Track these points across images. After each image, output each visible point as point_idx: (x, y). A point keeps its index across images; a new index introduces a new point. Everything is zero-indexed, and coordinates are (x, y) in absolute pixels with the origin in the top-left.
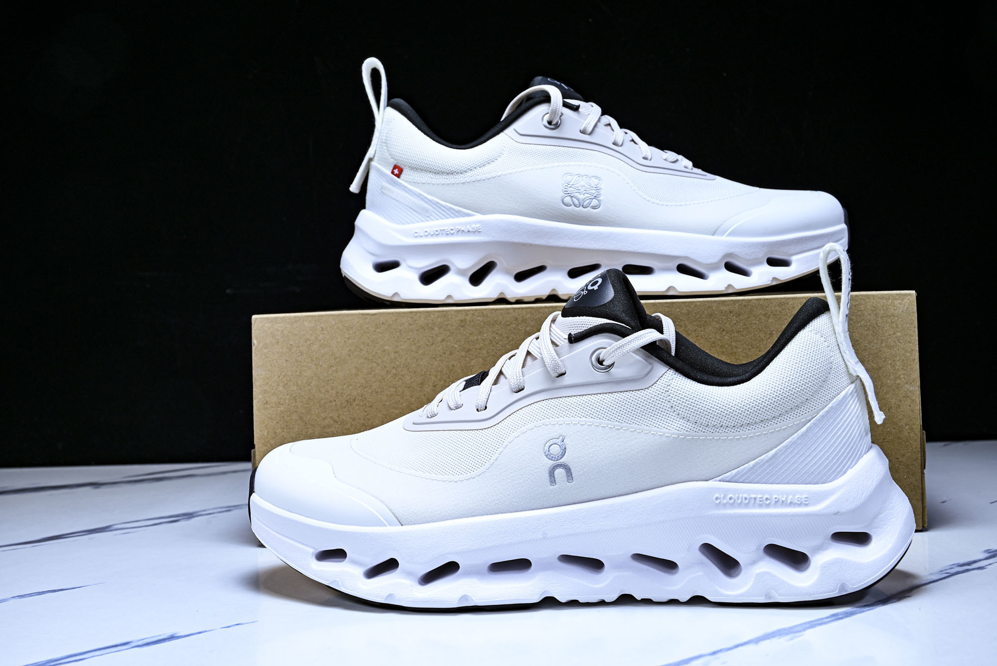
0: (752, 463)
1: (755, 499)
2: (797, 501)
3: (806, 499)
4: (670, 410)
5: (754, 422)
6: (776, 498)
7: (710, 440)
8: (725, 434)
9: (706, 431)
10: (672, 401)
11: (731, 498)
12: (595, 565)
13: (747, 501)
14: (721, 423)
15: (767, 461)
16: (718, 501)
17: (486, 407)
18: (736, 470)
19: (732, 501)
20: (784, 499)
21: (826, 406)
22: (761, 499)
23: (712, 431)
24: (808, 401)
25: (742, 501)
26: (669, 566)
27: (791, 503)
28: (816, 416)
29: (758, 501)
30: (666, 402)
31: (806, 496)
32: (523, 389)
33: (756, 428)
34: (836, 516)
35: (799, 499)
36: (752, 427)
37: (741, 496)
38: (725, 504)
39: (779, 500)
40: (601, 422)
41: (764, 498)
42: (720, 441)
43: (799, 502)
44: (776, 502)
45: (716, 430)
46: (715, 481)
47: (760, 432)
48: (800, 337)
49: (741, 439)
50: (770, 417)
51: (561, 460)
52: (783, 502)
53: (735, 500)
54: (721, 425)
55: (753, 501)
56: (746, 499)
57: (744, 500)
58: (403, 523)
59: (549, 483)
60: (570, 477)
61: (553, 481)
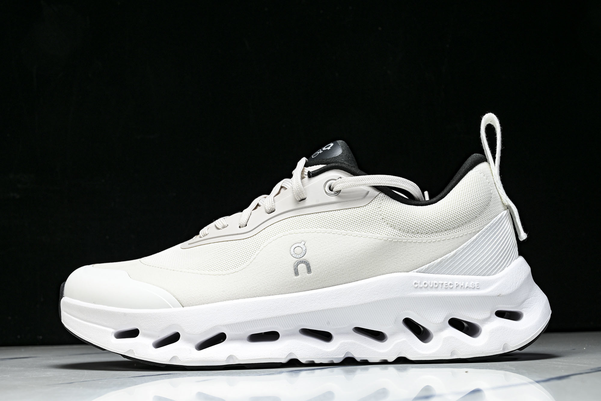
0: (439, 260)
1: (442, 284)
2: (471, 286)
3: (478, 285)
4: (381, 221)
5: (440, 231)
6: (457, 284)
7: (410, 242)
8: (420, 238)
9: (407, 236)
10: (382, 214)
11: (425, 284)
12: (326, 336)
13: (436, 286)
14: (418, 231)
15: (450, 259)
16: (416, 286)
17: (246, 225)
18: (428, 265)
19: (426, 286)
20: (462, 285)
21: (489, 223)
22: (446, 285)
23: (411, 236)
24: (477, 218)
25: (433, 286)
26: (379, 336)
27: (467, 287)
28: (482, 229)
29: (444, 285)
30: (379, 215)
31: (478, 283)
32: (274, 211)
33: (442, 235)
34: (498, 297)
35: (473, 285)
36: (439, 234)
37: (432, 282)
38: (421, 288)
39: (459, 285)
40: (332, 231)
41: (449, 284)
42: (417, 243)
43: (473, 287)
44: (457, 286)
45: (414, 235)
46: (414, 272)
47: (445, 238)
48: (470, 175)
49: (432, 242)
50: (451, 227)
51: (303, 258)
52: (462, 286)
53: (428, 285)
55: (440, 286)
56: (436, 284)
57: (434, 284)
58: (184, 306)
59: (293, 274)
60: (309, 270)
61: (297, 273)
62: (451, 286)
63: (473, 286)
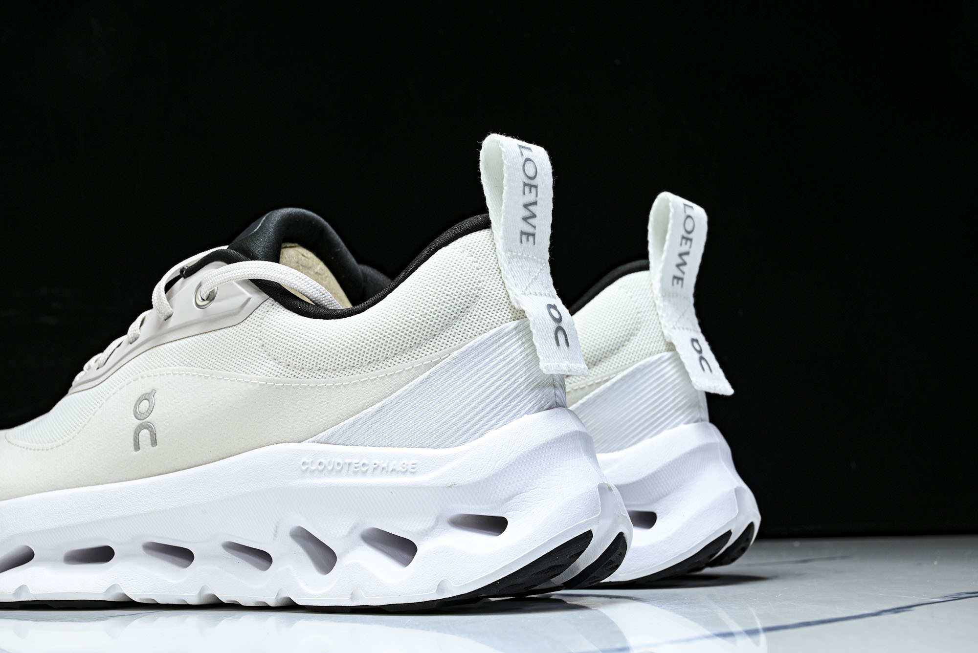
0: (352, 419)
1: (350, 464)
2: (401, 468)
3: (414, 466)
4: (260, 349)
5: (360, 364)
6: (375, 464)
7: (304, 387)
8: (323, 380)
9: (299, 376)
10: (262, 338)
11: (320, 464)
12: (184, 555)
13: (339, 468)
14: (319, 366)
15: (372, 416)
16: (304, 468)
17: (104, 365)
18: (331, 430)
19: (321, 468)
20: (384, 465)
21: (464, 345)
22: (357, 465)
23: (307, 376)
24: (435, 338)
25: (333, 468)
26: (263, 558)
27: (393, 470)
28: (447, 357)
29: (353, 466)
30: (257, 339)
31: (414, 462)
32: (136, 339)
33: (362, 372)
34: (450, 488)
35: (404, 466)
36: (357, 370)
37: (333, 460)
38: (313, 471)
39: (378, 466)
40: (193, 370)
41: (361, 464)
42: (317, 389)
43: (404, 470)
44: (374, 469)
45: (312, 374)
46: (309, 442)
47: (367, 377)
49: (342, 387)
50: (380, 357)
52: (383, 468)
53: (325, 467)
54: (318, 368)
55: (346, 468)
56: (338, 464)
57: (336, 464)
59: (132, 448)
60: (154, 442)
61: (137, 447)
62: (364, 469)
63: (404, 468)
